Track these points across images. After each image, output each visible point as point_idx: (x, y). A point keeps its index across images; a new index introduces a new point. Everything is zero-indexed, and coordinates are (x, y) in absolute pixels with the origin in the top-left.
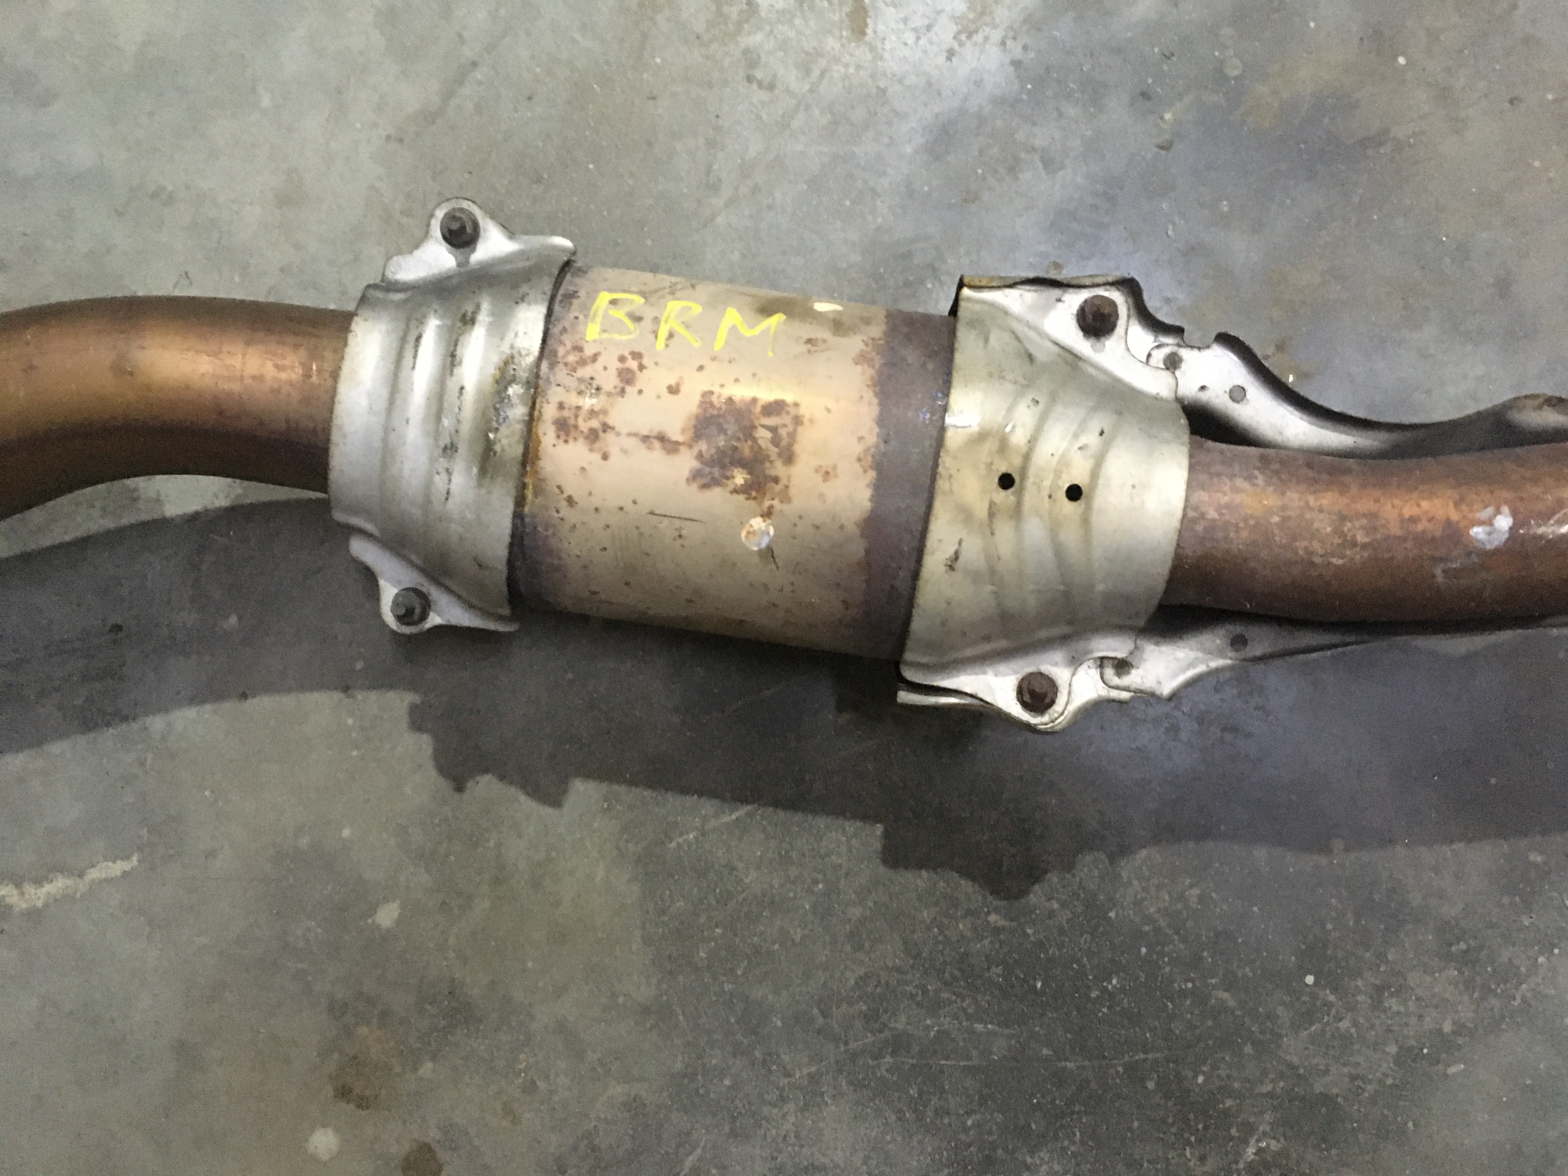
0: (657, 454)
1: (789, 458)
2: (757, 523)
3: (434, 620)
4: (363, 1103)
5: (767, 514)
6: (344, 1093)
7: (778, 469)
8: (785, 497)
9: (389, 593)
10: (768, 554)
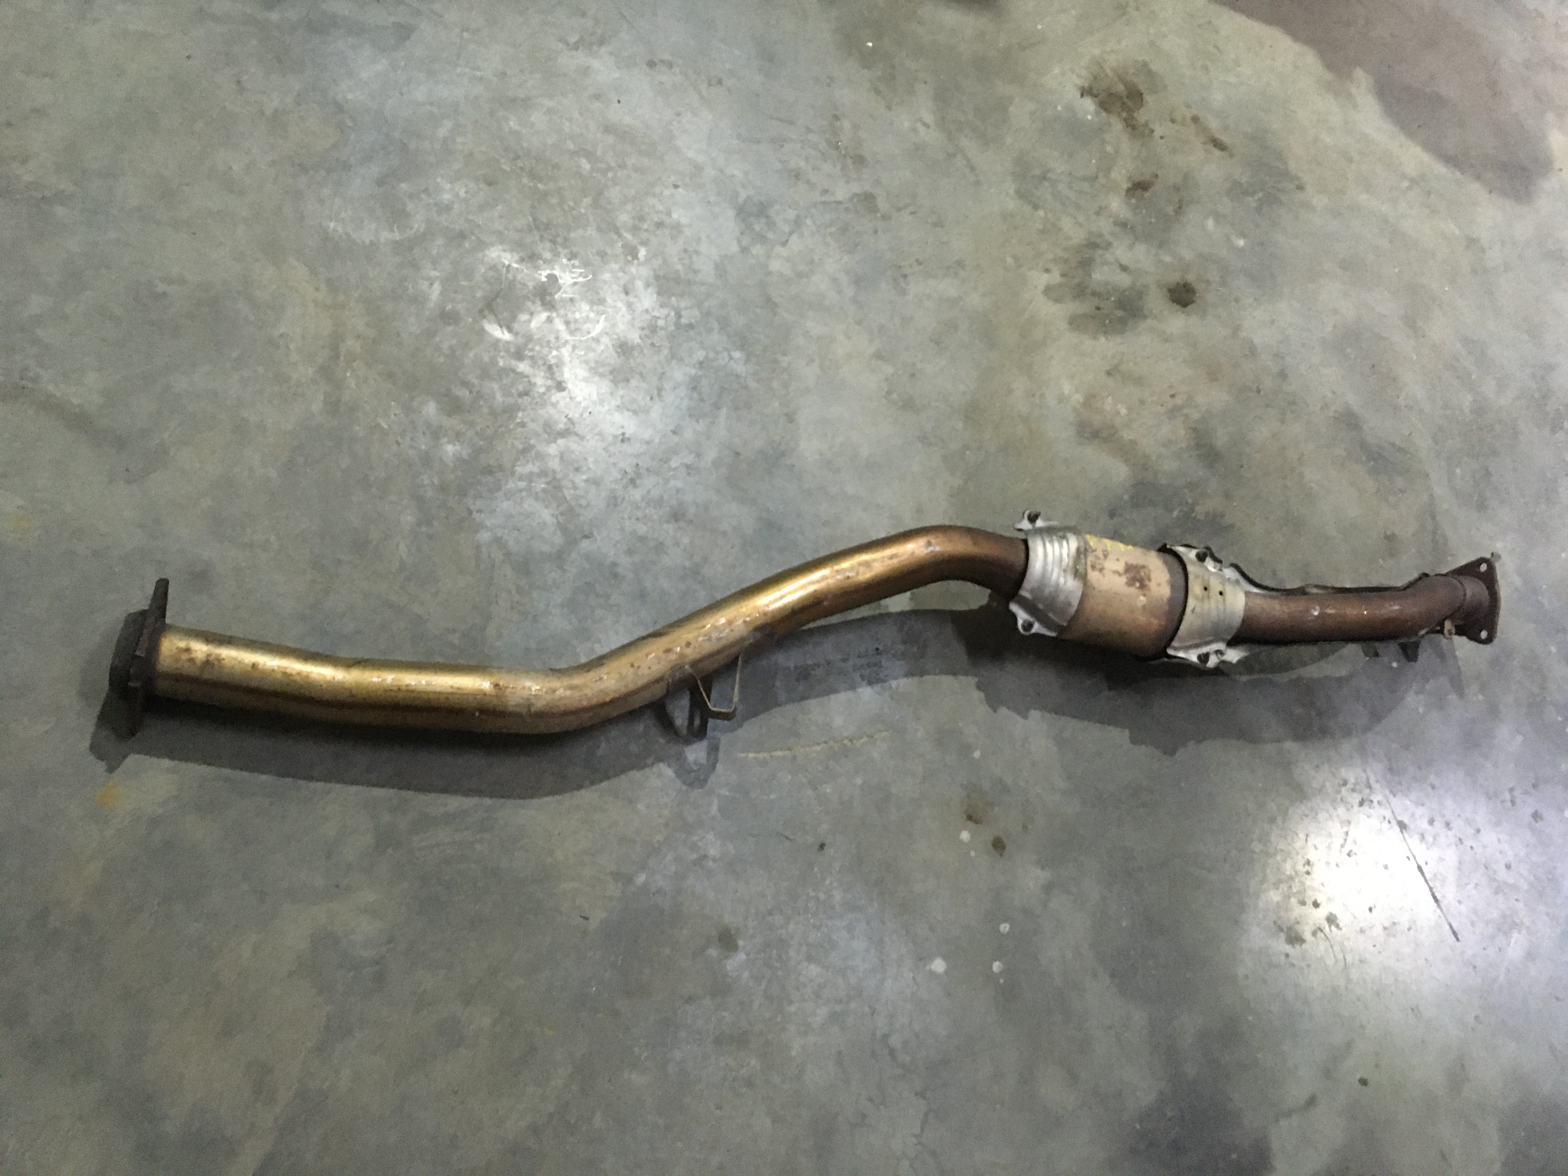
0: (1116, 576)
1: (1150, 580)
2: (1142, 598)
3: (1033, 631)
4: (977, 822)
5: (1144, 595)
6: (970, 818)
7: (1147, 582)
8: (1149, 590)
9: (1020, 622)
10: (1144, 607)
